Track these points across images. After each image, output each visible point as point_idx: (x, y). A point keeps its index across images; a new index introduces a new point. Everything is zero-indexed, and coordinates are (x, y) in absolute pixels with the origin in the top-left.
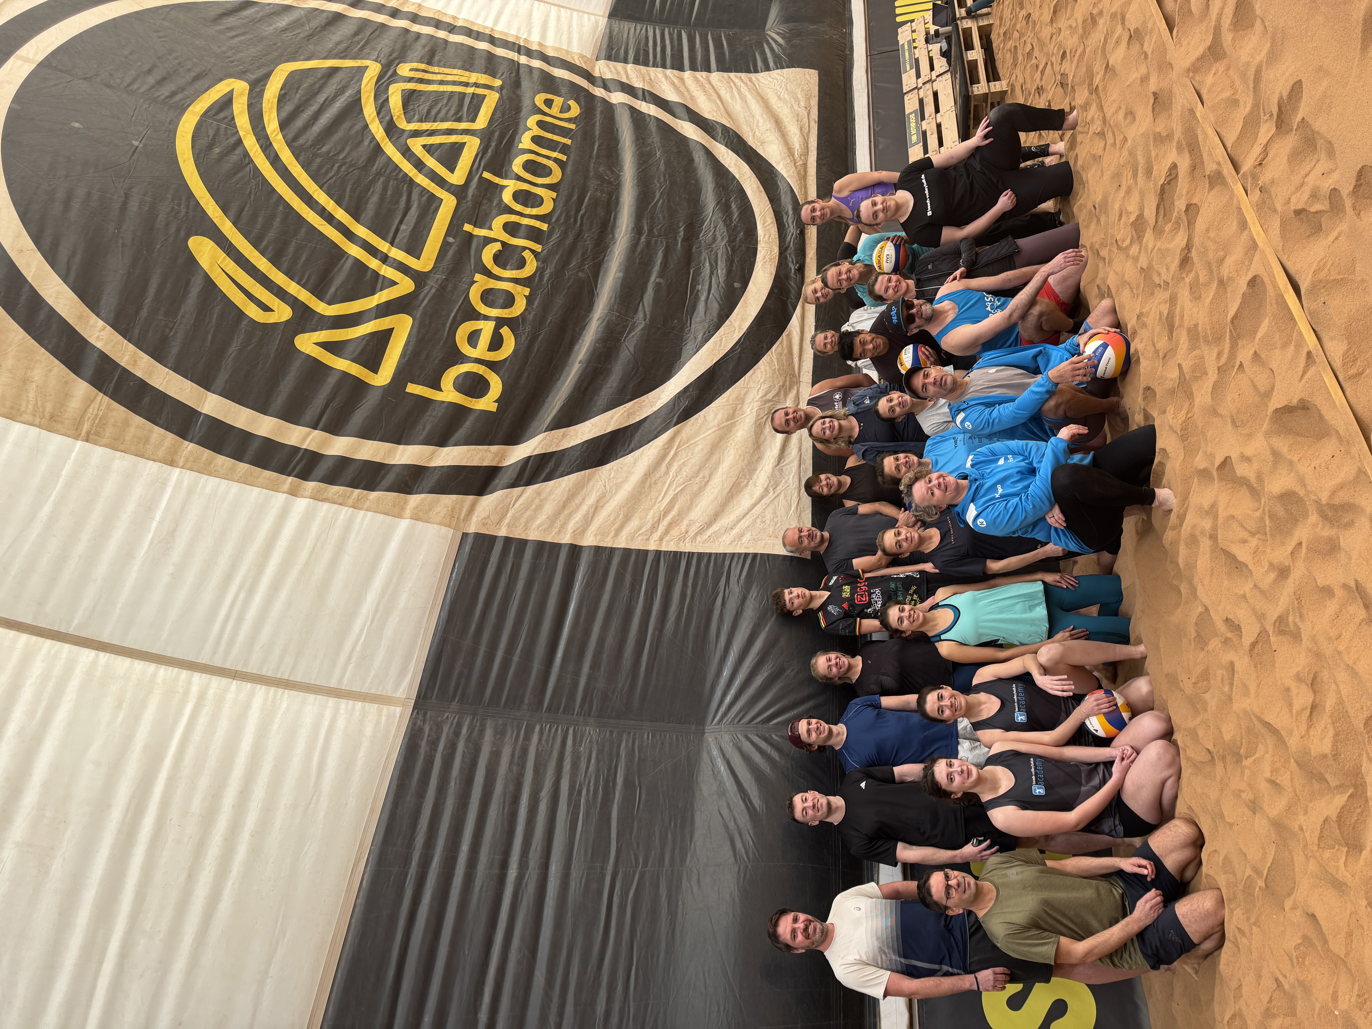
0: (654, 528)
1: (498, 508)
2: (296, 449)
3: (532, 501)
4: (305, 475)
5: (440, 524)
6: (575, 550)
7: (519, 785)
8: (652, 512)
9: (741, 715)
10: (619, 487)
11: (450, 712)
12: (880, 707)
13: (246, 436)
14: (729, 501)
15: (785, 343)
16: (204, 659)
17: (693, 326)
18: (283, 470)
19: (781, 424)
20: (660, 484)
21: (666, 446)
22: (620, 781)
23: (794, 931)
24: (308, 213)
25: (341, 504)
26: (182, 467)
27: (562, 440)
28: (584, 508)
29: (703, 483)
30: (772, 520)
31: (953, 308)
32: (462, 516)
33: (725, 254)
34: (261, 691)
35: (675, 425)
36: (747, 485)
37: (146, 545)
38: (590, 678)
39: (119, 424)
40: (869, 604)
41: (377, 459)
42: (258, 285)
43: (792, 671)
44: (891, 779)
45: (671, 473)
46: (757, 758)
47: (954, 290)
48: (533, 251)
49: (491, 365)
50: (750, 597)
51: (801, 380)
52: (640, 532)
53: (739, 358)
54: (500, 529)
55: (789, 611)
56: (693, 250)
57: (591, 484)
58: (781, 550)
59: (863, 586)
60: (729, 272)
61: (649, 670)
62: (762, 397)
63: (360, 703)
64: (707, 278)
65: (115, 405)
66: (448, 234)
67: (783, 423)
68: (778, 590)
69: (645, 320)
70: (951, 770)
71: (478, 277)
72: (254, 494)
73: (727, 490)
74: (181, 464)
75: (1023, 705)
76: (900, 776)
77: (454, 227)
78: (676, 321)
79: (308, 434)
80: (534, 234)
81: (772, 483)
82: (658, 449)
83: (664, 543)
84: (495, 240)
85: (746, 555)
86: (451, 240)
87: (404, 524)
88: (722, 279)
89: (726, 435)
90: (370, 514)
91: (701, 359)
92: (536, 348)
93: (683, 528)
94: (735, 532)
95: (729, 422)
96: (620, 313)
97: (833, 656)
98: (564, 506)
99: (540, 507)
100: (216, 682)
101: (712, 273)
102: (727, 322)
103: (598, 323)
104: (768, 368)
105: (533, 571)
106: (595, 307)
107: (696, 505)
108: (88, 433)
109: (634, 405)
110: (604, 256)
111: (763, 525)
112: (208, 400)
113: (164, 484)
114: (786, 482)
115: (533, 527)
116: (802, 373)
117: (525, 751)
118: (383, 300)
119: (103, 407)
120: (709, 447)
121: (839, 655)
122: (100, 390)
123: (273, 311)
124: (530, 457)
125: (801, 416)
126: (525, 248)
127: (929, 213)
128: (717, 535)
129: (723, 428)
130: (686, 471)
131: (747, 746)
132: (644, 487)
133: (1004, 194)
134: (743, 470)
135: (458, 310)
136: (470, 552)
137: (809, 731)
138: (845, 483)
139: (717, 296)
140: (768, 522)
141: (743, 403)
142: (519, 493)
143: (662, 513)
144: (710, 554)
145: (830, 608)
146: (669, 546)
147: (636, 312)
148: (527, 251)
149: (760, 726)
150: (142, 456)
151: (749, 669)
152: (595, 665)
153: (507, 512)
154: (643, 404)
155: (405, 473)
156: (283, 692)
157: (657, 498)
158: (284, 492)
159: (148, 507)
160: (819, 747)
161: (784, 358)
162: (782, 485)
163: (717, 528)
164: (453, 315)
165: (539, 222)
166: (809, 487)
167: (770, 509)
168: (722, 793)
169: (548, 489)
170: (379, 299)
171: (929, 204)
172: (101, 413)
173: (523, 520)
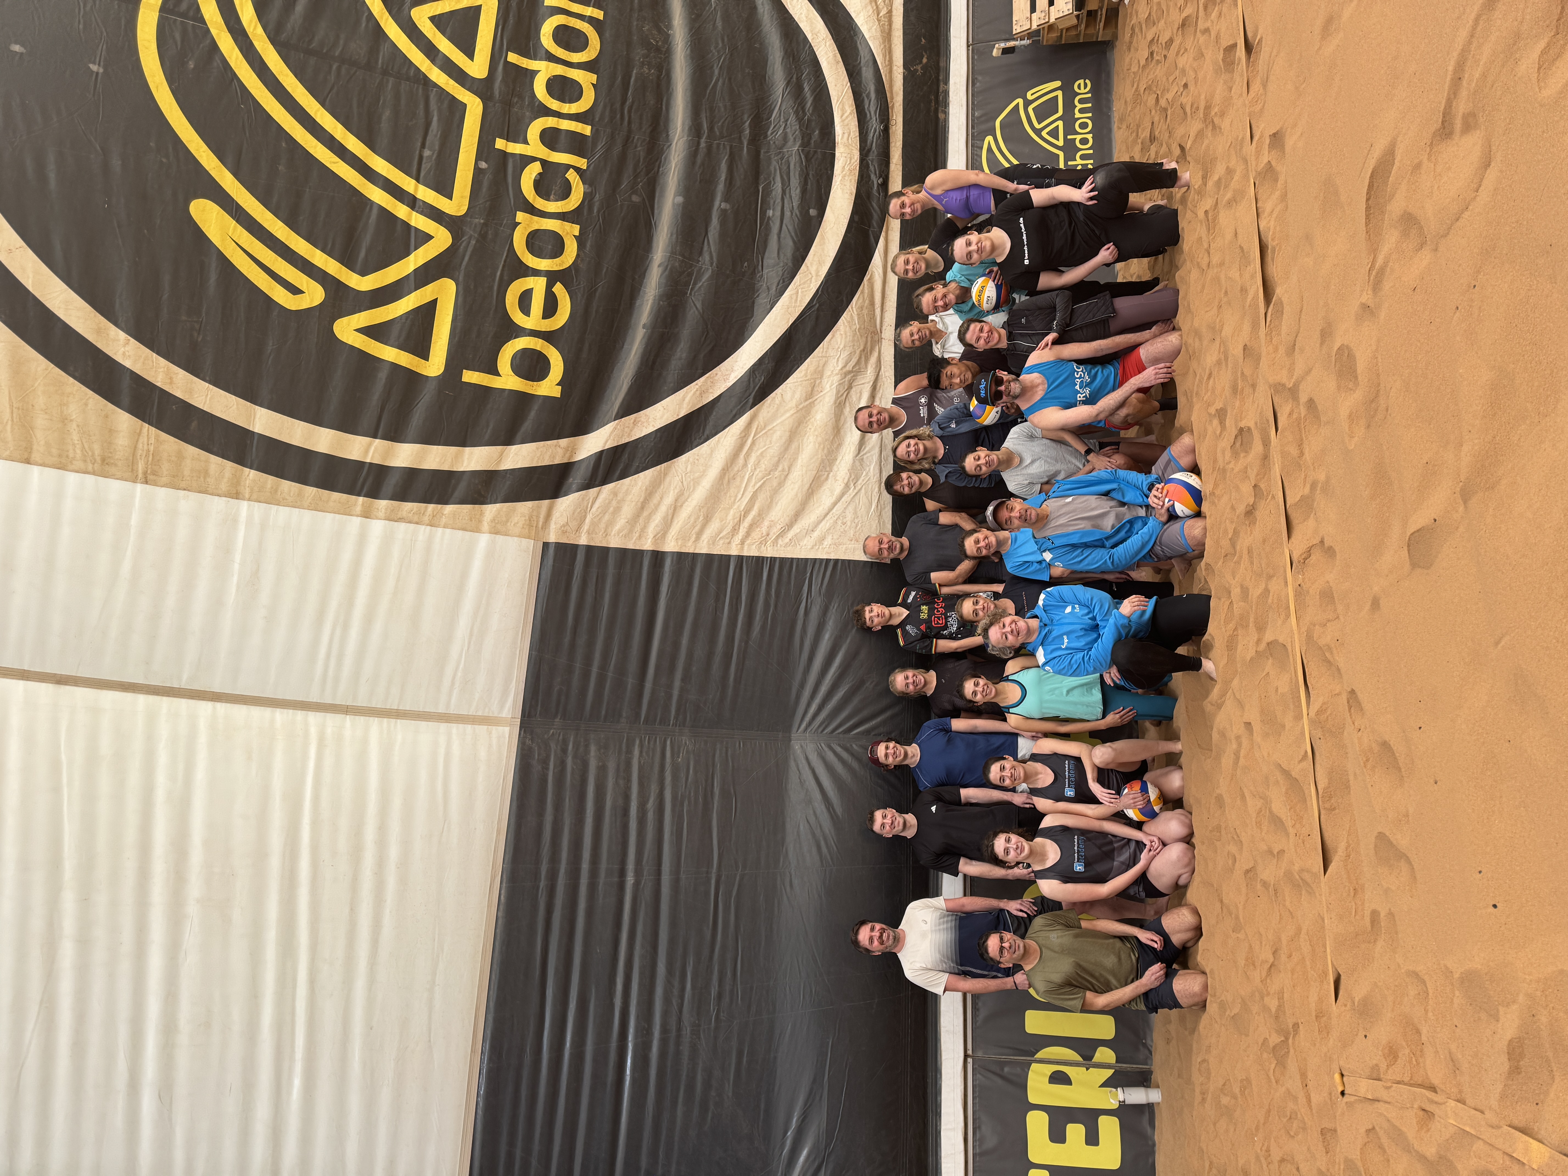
0: (735, 530)
1: (576, 514)
2: (360, 464)
3: (609, 503)
4: (374, 493)
5: (519, 536)
6: (658, 557)
7: (627, 798)
8: (732, 512)
9: (824, 725)
10: (696, 482)
11: (554, 729)
12: (951, 731)
13: (307, 455)
14: (809, 499)
15: (866, 291)
16: (314, 698)
17: (765, 271)
18: (351, 490)
19: (864, 425)
20: (738, 479)
21: (743, 434)
22: (717, 791)
23: (871, 939)
24: (315, 147)
25: (417, 523)
26: (249, 500)
27: (633, 428)
28: (663, 509)
29: (783, 477)
30: (853, 521)
31: (1043, 384)
32: (541, 523)
33: (798, 165)
34: (375, 723)
35: (751, 408)
36: (827, 479)
37: (233, 590)
38: (682, 690)
39: (173, 458)
40: (946, 627)
41: (446, 467)
42: (280, 259)
43: (872, 682)
44: (957, 802)
45: (749, 466)
46: (839, 768)
47: (1044, 360)
48: (577, 170)
49: (548, 336)
50: (831, 607)
51: (883, 336)
52: (721, 535)
53: (817, 318)
54: (580, 536)
55: (868, 627)
56: (762, 156)
57: (668, 479)
58: (861, 556)
59: (940, 606)
60: (804, 191)
61: (738, 680)
62: (841, 369)
63: (470, 726)
64: (779, 200)
65: (164, 436)
66: (479, 157)
67: (867, 425)
68: (859, 607)
69: (712, 264)
70: (1008, 845)
71: (520, 216)
72: (328, 520)
73: (807, 486)
74: (247, 496)
75: (1072, 782)
76: (966, 798)
77: (485, 148)
78: (746, 264)
79: (370, 445)
80: (576, 143)
81: (853, 477)
82: (735, 438)
83: (746, 547)
84: (534, 159)
85: (828, 561)
86: (483, 165)
87: (484, 539)
88: (796, 204)
89: (805, 417)
90: (448, 531)
91: (775, 319)
92: (594, 309)
93: (764, 530)
94: (816, 534)
95: (808, 402)
96: (683, 256)
97: (910, 673)
98: (642, 508)
99: (618, 510)
100: (332, 721)
101: (784, 192)
102: (803, 267)
103: (661, 269)
104: (848, 328)
105: (618, 582)
106: (654, 244)
107: (777, 503)
108: (145, 473)
109: (705, 382)
110: (659, 168)
111: (843, 527)
112: (258, 416)
113: (235, 521)
114: (867, 474)
115: (613, 532)
116: (884, 328)
117: (628, 764)
119: (152, 441)
120: (787, 434)
121: (916, 672)
122: (143, 420)
123: (302, 292)
124: (602, 452)
125: (885, 419)
126: (568, 167)
127: (1027, 262)
128: (797, 539)
129: (801, 409)
130: (765, 464)
131: (830, 756)
132: (722, 484)
133: (1106, 247)
134: (823, 461)
135: (504, 266)
136: (553, 566)
137: (886, 755)
138: (927, 484)
139: (791, 228)
140: (849, 523)
141: (821, 377)
142: (595, 494)
143: (743, 513)
144: (792, 559)
145: (908, 627)
146: (751, 550)
147: (701, 253)
148: (571, 170)
149: (841, 736)
150: (205, 492)
151: (832, 682)
152: (685, 679)
153: (585, 517)
154: (716, 378)
155: (477, 481)
156: (396, 722)
157: (736, 496)
158: (357, 516)
159: (226, 549)
160: (895, 766)
161: (865, 312)
162: (862, 478)
163: (798, 531)
164: (499, 273)
165: (580, 124)
166: (889, 485)
167: (851, 509)
168: (809, 802)
169: (625, 488)
170: (415, 261)
171: (1026, 252)
172: (152, 448)
173: (602, 525)
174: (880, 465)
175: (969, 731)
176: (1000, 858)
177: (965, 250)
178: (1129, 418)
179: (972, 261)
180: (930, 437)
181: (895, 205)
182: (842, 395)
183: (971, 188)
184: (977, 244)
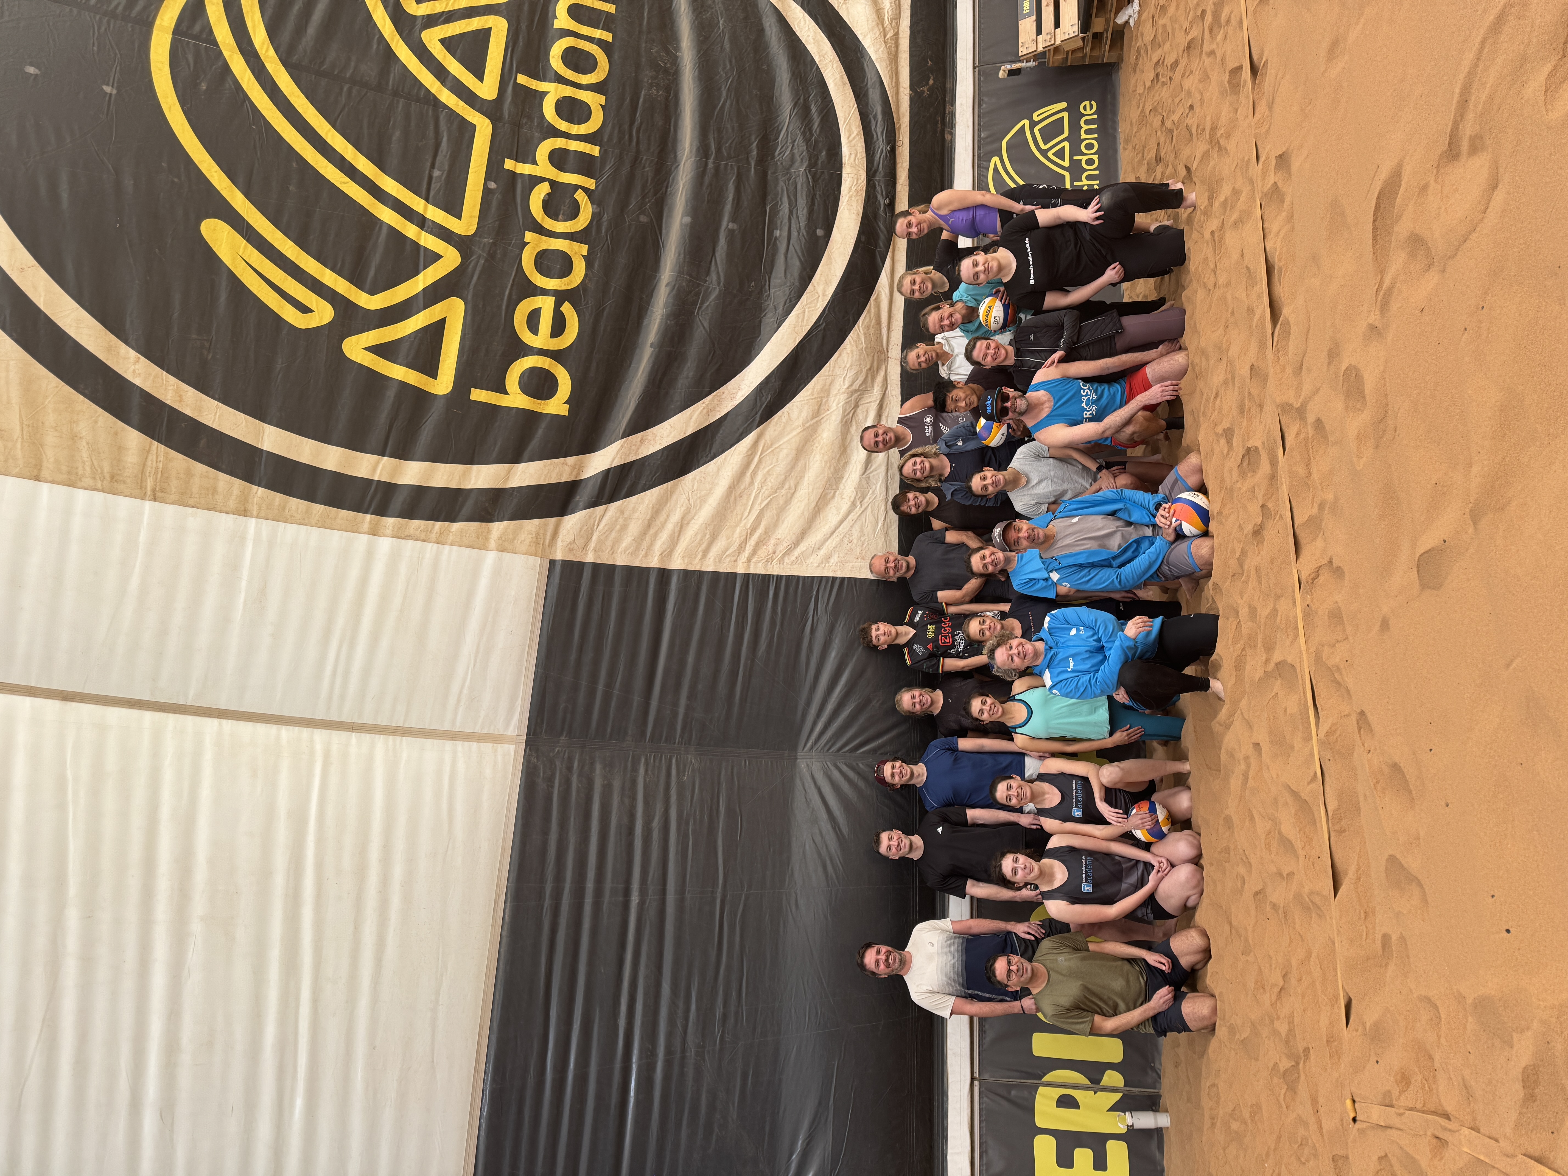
0: (741, 548)
1: (583, 531)
2: (368, 482)
3: (616, 520)
4: (382, 511)
5: (526, 554)
6: (664, 574)
7: (632, 816)
8: (738, 530)
9: (830, 744)
10: (703, 500)
11: (560, 747)
12: (958, 750)
13: (314, 472)
14: (816, 517)
15: (873, 311)
16: (320, 715)
17: (772, 291)
18: (359, 507)
19: (870, 445)
20: (745, 497)
21: (750, 452)
22: (722, 809)
23: (877, 962)
24: (326, 167)
25: (424, 541)
26: (257, 517)
27: (640, 446)
28: (670, 526)
29: (789, 495)
30: (859, 539)
31: (1049, 401)
32: (547, 541)
33: (805, 185)
34: (380, 741)
35: (758, 426)
36: (833, 497)
37: (241, 607)
38: (688, 708)
39: (182, 476)
40: (953, 646)
41: (453, 485)
42: (289, 278)
43: (878, 701)
44: (964, 822)
45: (756, 484)
46: (845, 786)
47: (1051, 378)
48: (586, 190)
49: (555, 355)
50: (838, 626)
51: (889, 355)
52: (728, 553)
53: (824, 338)
54: (586, 554)
55: (874, 645)
56: (769, 177)
57: (675, 497)
58: (867, 575)
59: (947, 625)
60: (811, 212)
61: (743, 699)
62: (848, 388)
63: (475, 744)
64: (786, 221)
65: (173, 453)
66: (488, 178)
67: (873, 445)
68: (865, 625)
69: (719, 284)
70: (1016, 865)
71: (529, 236)
72: (335, 538)
73: (813, 504)
74: (255, 513)
75: (1080, 802)
76: (972, 819)
77: (494, 168)
78: (753, 284)
79: (378, 463)
80: (585, 165)
81: (859, 495)
82: (741, 456)
83: (752, 564)
84: (542, 180)
85: (834, 579)
86: (492, 185)
87: (490, 557)
88: (803, 223)
89: (811, 436)
90: (455, 548)
91: (782, 338)
92: (602, 328)
93: (771, 548)
94: (822, 552)
95: (814, 421)
96: (690, 275)
97: (916, 692)
98: (649, 526)
99: (624, 527)
100: (337, 737)
101: (791, 212)
102: (810, 287)
103: (668, 289)
104: (854, 348)
105: (624, 600)
106: (662, 264)
107: (783, 522)
108: (154, 490)
109: (712, 400)
110: (667, 188)
111: (850, 545)
112: (266, 433)
113: (243, 538)
114: (873, 492)
115: (620, 550)
116: (890, 347)
117: (634, 782)
118: (429, 282)
119: (161, 458)
120: (794, 452)
121: (922, 691)
122: (153, 438)
123: (311, 311)
124: (609, 470)
125: (891, 438)
126: (577, 187)
127: (1032, 282)
128: (803, 557)
129: (808, 428)
130: (772, 482)
131: (836, 774)
132: (729, 501)
133: (1112, 266)
134: (829, 479)
135: (512, 285)
136: (560, 583)
137: (893, 775)
139: (798, 248)
140: (855, 541)
141: (828, 396)
142: (602, 512)
143: (749, 531)
144: (799, 577)
145: (915, 647)
146: (758, 568)
147: (708, 273)
148: (580, 190)
149: (848, 754)
150: (213, 509)
151: (838, 700)
152: (692, 696)
153: (592, 534)
154: (723, 397)
155: (484, 499)
156: (401, 740)
157: (743, 514)
158: (365, 533)
159: (233, 566)
160: (901, 786)
161: (872, 331)
162: (869, 496)
163: (805, 549)
165: (589, 145)
166: (896, 505)
167: (857, 527)
168: (815, 821)
169: (631, 506)
170: (425, 279)
171: (1032, 272)
172: (161, 465)
173: (609, 543)
174: (887, 483)
175: (975, 750)
176: (1008, 878)
177: (972, 271)
178: (1135, 435)
179: (979, 281)
180: (936, 455)
181: (902, 225)
182: (849, 413)
183: (978, 209)
184: (984, 264)
